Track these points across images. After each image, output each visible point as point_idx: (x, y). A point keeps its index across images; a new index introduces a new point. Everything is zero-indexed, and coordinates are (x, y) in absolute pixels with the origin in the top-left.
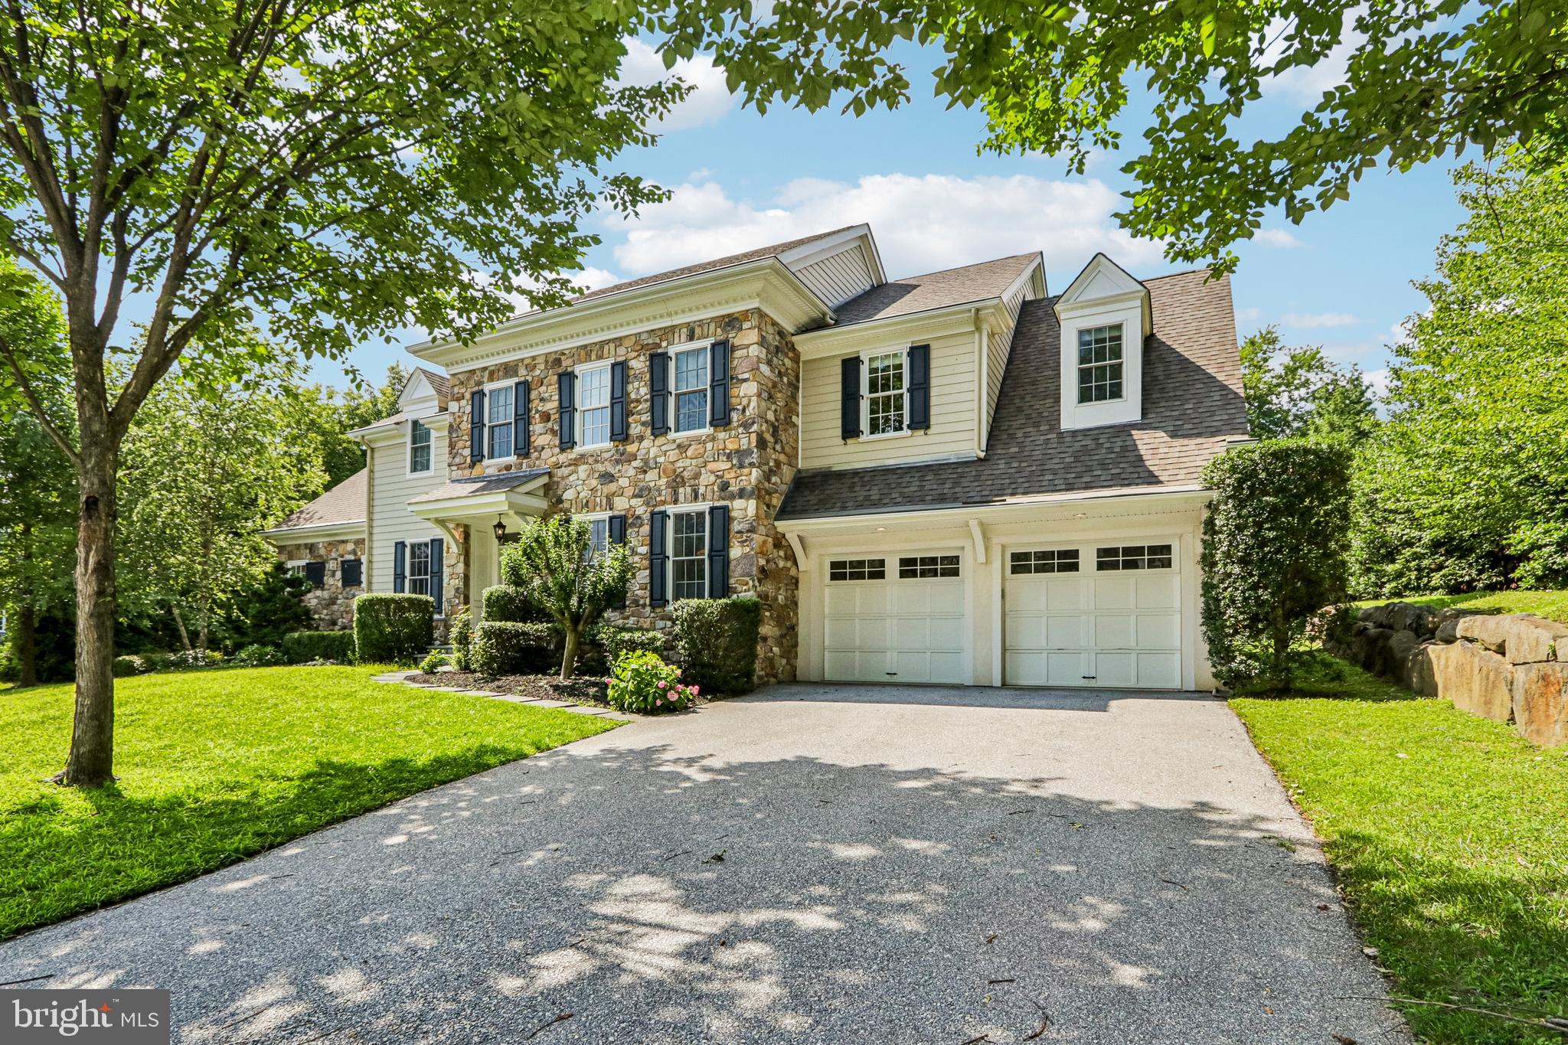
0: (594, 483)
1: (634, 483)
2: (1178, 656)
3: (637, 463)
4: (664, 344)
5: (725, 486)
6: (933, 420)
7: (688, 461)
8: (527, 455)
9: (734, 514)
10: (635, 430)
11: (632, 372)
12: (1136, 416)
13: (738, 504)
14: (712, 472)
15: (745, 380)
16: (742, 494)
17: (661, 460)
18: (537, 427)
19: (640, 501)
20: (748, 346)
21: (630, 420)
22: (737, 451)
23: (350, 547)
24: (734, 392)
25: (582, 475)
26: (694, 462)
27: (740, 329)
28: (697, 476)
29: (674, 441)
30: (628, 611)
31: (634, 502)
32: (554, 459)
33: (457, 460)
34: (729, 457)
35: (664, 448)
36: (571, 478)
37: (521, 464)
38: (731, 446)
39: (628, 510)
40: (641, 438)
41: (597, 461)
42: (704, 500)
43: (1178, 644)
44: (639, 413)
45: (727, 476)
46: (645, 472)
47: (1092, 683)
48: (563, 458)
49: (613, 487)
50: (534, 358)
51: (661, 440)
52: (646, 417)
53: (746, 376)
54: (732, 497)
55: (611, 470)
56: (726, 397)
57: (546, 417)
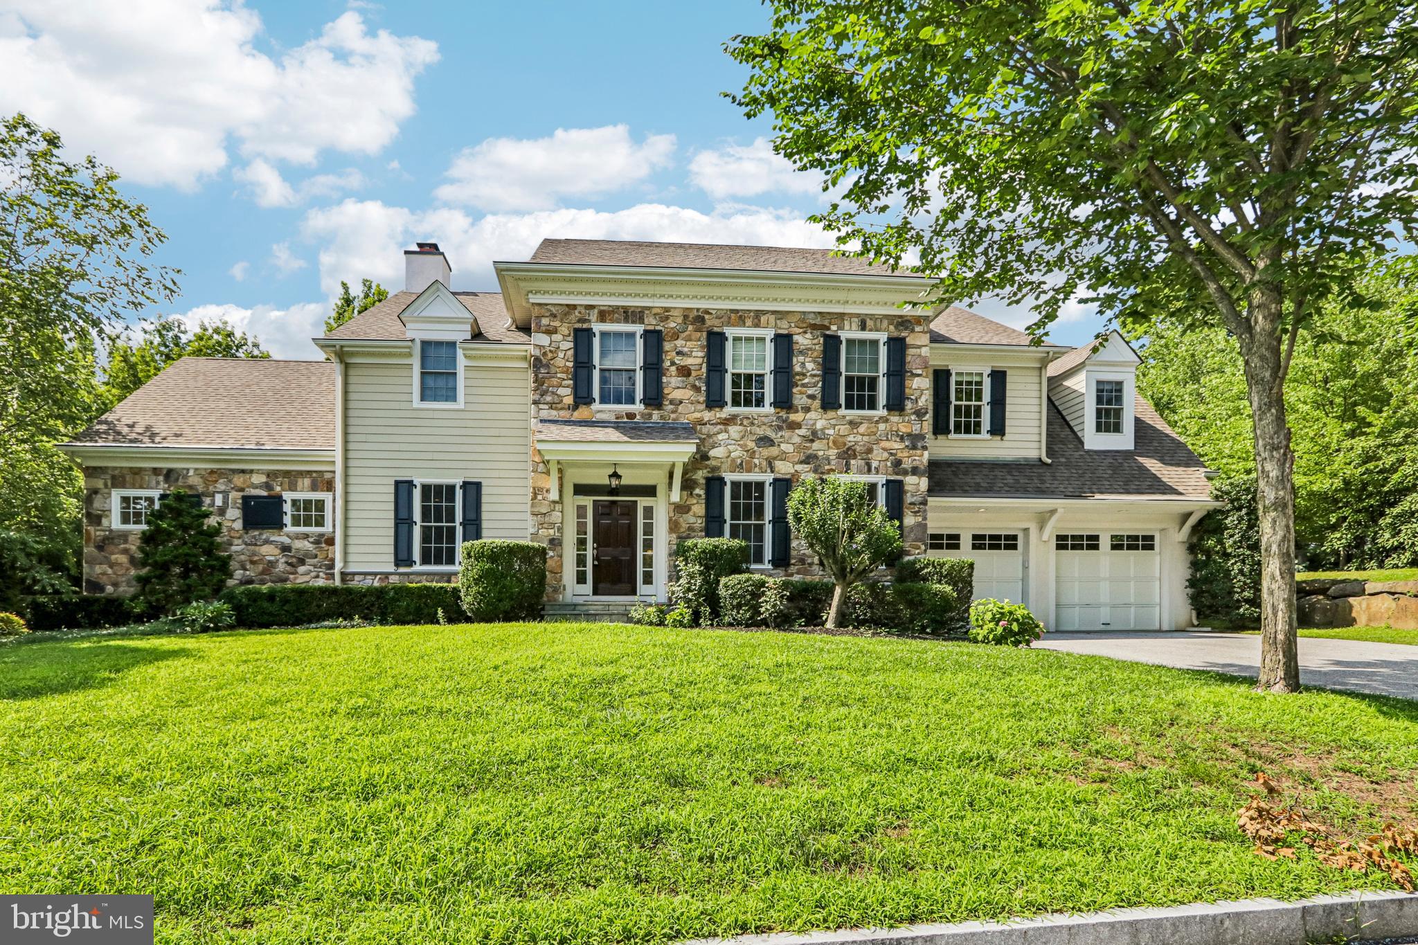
0: (751, 445)
1: (798, 448)
2: (1157, 609)
3: (802, 432)
4: (834, 328)
5: (897, 463)
6: (1008, 430)
7: (859, 438)
8: (659, 406)
9: (906, 488)
10: (799, 399)
11: (795, 347)
12: (1130, 446)
13: (910, 480)
14: (884, 449)
15: (919, 375)
16: (915, 471)
17: (831, 432)
18: (671, 381)
19: (806, 467)
20: (919, 347)
21: (795, 390)
22: (909, 435)
23: (258, 479)
24: (908, 383)
25: (735, 435)
26: (866, 438)
27: (913, 331)
28: (870, 451)
29: (844, 417)
30: (793, 569)
31: (799, 467)
32: (697, 415)
33: (548, 398)
34: (902, 438)
35: (833, 422)
36: (720, 437)
37: (650, 415)
38: (904, 429)
39: (793, 475)
40: (807, 410)
41: (752, 424)
42: (877, 472)
43: (1157, 600)
44: (804, 385)
45: (900, 455)
46: (812, 441)
47: (1108, 628)
48: (707, 415)
49: (774, 451)
50: (667, 309)
51: (831, 414)
52: (816, 391)
53: (919, 372)
54: (905, 473)
55: (772, 435)
56: (902, 386)
57: (685, 372)
